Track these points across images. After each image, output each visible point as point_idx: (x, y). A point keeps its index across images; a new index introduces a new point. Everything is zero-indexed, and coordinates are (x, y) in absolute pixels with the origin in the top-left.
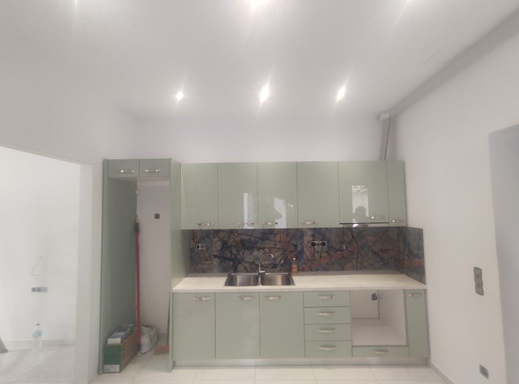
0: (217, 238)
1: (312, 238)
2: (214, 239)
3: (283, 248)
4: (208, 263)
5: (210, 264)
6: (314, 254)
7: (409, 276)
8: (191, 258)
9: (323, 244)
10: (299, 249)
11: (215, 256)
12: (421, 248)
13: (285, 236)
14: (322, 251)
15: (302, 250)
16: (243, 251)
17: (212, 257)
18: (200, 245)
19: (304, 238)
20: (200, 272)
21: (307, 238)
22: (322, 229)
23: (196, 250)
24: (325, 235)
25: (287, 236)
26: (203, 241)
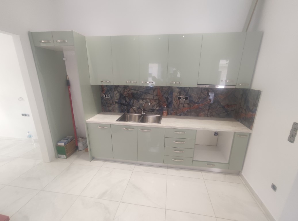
0: (117, 91)
1: (179, 94)
2: (115, 92)
3: (159, 100)
4: (112, 106)
5: (113, 107)
6: (179, 104)
7: (242, 123)
8: (102, 103)
9: (186, 99)
10: (169, 101)
11: (116, 102)
12: (256, 105)
13: (160, 92)
14: (184, 103)
15: (172, 101)
16: (133, 100)
17: (114, 103)
18: (107, 95)
19: (173, 94)
20: (108, 112)
21: (175, 94)
22: (186, 88)
23: (104, 98)
24: (188, 92)
25: (162, 91)
26: (108, 93)
